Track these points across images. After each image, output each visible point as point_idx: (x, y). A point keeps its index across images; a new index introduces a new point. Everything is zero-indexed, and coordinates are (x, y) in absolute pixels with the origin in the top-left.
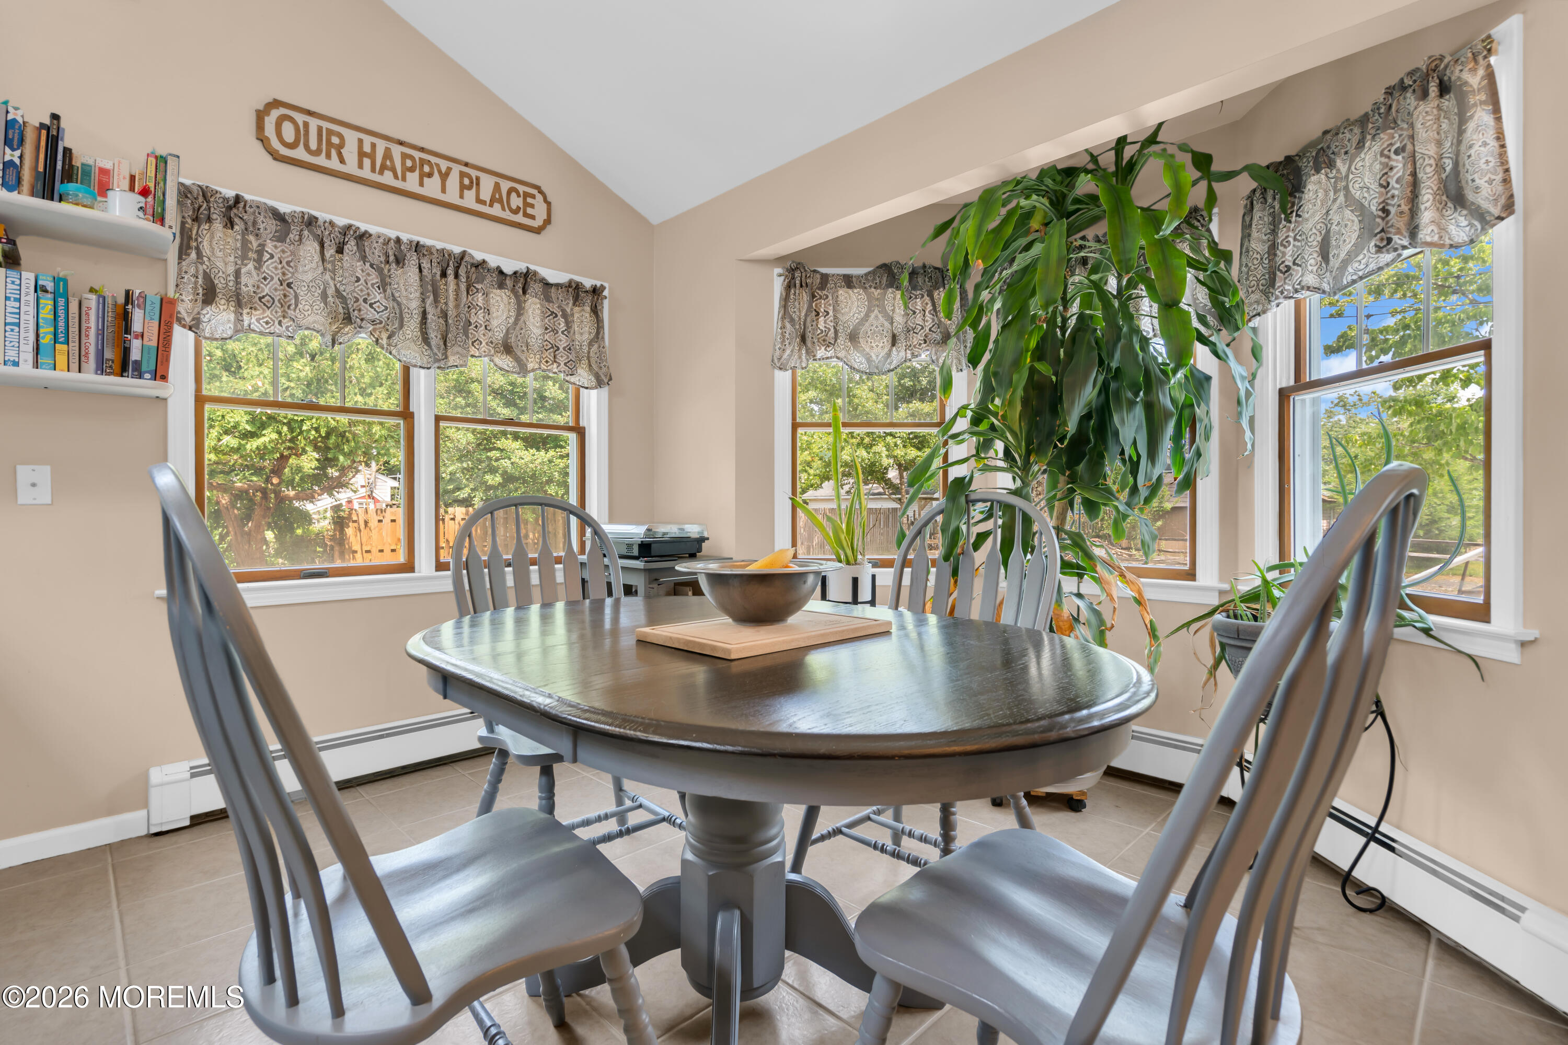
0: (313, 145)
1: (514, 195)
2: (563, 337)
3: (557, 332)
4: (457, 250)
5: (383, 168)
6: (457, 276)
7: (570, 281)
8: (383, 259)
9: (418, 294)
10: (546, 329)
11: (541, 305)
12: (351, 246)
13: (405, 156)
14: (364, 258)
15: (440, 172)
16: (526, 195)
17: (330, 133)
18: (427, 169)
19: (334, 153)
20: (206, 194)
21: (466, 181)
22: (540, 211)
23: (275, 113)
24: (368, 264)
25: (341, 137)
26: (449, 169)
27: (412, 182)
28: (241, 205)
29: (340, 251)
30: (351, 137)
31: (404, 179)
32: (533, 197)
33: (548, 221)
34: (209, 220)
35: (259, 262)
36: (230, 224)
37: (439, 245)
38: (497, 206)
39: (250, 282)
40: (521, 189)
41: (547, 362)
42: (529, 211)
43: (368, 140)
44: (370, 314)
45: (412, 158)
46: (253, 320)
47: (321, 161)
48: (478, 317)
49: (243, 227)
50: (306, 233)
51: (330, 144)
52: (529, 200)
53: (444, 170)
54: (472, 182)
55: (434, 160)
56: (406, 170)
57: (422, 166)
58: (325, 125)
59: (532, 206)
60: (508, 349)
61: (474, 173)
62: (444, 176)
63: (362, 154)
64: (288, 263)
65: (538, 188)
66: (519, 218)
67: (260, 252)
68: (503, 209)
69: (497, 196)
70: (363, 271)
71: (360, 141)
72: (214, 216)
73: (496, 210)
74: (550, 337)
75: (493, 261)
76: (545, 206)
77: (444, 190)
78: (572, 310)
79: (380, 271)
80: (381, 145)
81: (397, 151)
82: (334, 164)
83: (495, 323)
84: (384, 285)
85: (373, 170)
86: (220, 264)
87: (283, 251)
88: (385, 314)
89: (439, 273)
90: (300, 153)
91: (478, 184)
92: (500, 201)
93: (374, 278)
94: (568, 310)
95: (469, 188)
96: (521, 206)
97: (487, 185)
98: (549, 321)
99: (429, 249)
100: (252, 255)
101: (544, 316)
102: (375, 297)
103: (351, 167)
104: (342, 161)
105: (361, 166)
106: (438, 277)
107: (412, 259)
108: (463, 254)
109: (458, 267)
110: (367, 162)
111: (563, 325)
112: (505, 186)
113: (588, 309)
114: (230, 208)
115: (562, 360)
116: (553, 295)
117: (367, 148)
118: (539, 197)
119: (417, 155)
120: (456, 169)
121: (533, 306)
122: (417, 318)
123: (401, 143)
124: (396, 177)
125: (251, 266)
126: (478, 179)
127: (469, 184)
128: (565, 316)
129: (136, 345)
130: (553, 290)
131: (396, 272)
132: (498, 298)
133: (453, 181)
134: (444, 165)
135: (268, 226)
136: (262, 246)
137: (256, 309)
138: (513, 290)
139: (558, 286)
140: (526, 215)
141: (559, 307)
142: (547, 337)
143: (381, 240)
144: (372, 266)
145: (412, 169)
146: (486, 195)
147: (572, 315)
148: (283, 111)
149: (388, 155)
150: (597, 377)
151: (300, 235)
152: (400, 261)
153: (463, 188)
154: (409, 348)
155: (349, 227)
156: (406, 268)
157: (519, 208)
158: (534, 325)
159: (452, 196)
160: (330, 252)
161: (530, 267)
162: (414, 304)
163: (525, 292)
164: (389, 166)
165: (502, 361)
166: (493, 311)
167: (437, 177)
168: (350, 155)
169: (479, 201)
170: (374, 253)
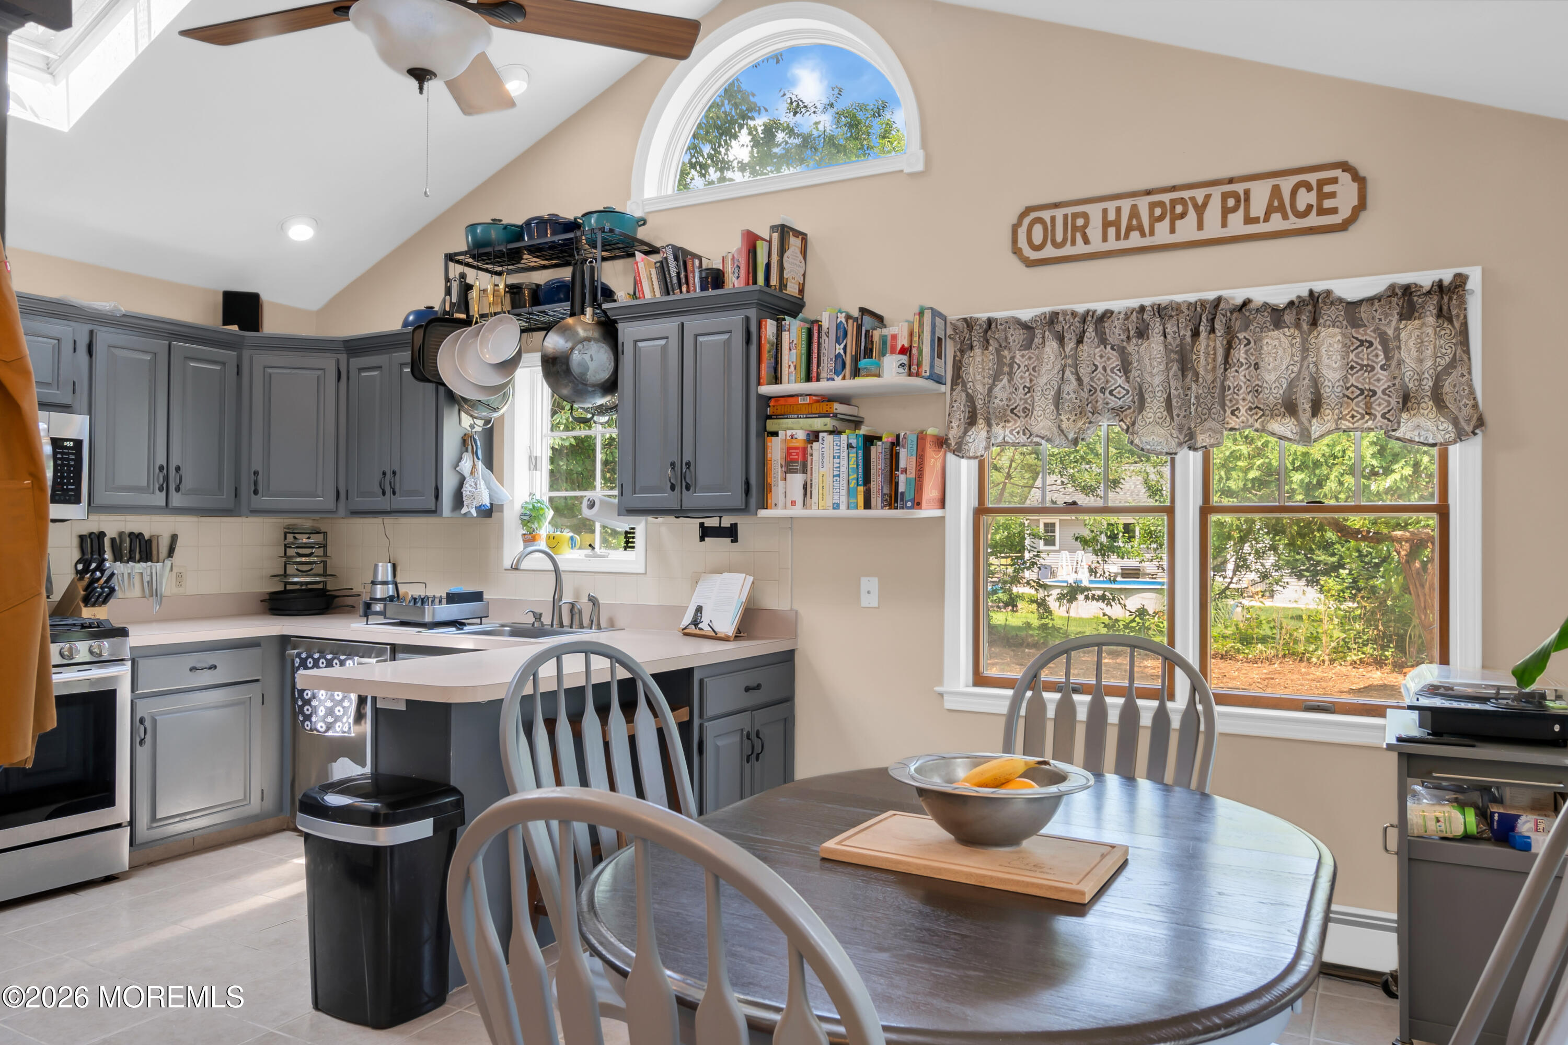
0: (1059, 238)
1: (1302, 191)
2: (1383, 375)
3: (1373, 369)
4: (1211, 295)
5: (1129, 229)
6: (1213, 330)
7: (1392, 287)
8: (1123, 337)
9: (1162, 367)
10: (1352, 368)
11: (1344, 335)
12: (1090, 333)
13: (1153, 206)
14: (1103, 341)
15: (1195, 206)
16: (1321, 183)
17: (1075, 216)
18: (1179, 209)
19: (1079, 236)
20: (969, 323)
21: (1231, 202)
22: (1346, 197)
23: (1026, 221)
24: (1109, 347)
25: (1085, 216)
26: (1208, 197)
27: (1162, 233)
28: (993, 325)
29: (1080, 341)
30: (1095, 212)
31: (1152, 233)
32: (1334, 181)
33: (1361, 206)
34: (971, 348)
35: (1011, 374)
36: (986, 344)
37: (1192, 297)
38: (1276, 217)
39: (1005, 395)
40: (1312, 178)
41: (1353, 417)
42: (1328, 204)
43: (1111, 206)
44: (1114, 402)
45: (1161, 204)
46: (1007, 432)
47: (1068, 250)
48: (1240, 377)
49: (997, 345)
50: (1047, 333)
51: (1075, 228)
52: (1327, 189)
53: (1200, 201)
54: (1238, 201)
55: (1186, 194)
56: (1154, 220)
57: (1173, 208)
58: (1070, 210)
59: (1333, 195)
60: (1290, 408)
61: (1239, 188)
62: (1200, 210)
63: (1106, 224)
64: (1034, 369)
65: (1345, 167)
66: (1313, 220)
67: (1011, 366)
68: (1285, 217)
69: (1276, 204)
70: (1101, 357)
71: (1105, 211)
72: (975, 343)
73: (1277, 223)
74: (1357, 380)
75: (1261, 295)
76: (1355, 186)
77: (1200, 227)
78: (1397, 329)
79: (1121, 352)
80: (1126, 205)
81: (1143, 204)
82: (1080, 248)
83: (1270, 377)
84: (1126, 368)
85: (1118, 238)
86: (979, 387)
87: (1030, 358)
88: (1128, 399)
89: (1189, 333)
90: (1049, 251)
91: (1247, 199)
92: (1281, 209)
93: (1114, 361)
94: (1390, 332)
95: (1235, 209)
96: (1314, 202)
97: (1260, 194)
98: (1357, 356)
99: (1179, 307)
100: (1006, 369)
101: (1347, 349)
102: (1116, 381)
103: (1097, 244)
104: (1086, 241)
105: (1105, 239)
106: (1189, 339)
107: (1156, 327)
108: (1219, 300)
109: (1213, 320)
110: (1112, 231)
111: (1382, 356)
112: (1287, 185)
113: (1431, 320)
114: (986, 331)
115: (1378, 410)
116: (1363, 315)
117: (1112, 216)
118: (1345, 178)
119: (1166, 198)
120: (1216, 193)
121: (1330, 340)
122: (1161, 397)
123: (1148, 193)
124: (1143, 234)
125: (1005, 381)
126: (1247, 193)
127: (1235, 204)
128: (1384, 341)
129: (902, 478)
130: (1363, 308)
131: (1140, 348)
132: (1276, 342)
133: (1213, 212)
134: (1199, 195)
135: (1016, 337)
136: (1013, 358)
137: (1008, 421)
138: (1298, 326)
139: (1370, 300)
140: (1322, 212)
141: (1374, 331)
142: (1352, 380)
143: (1122, 316)
144: (1112, 348)
145: (1161, 218)
146: (1258, 207)
147: (1398, 338)
148: (1033, 215)
149: (1134, 213)
150: (1455, 422)
151: (1043, 337)
152: (1142, 333)
153: (1226, 212)
154: (1153, 433)
155: (1088, 312)
156: (1151, 339)
157: (1310, 207)
158: (1329, 367)
159: (1213, 229)
160: (1070, 346)
161: (1319, 286)
162: (1157, 380)
163: (1314, 323)
164: (1135, 225)
165: (1285, 426)
166: (1268, 362)
167: (1192, 214)
168: (1095, 232)
169: (1249, 220)
170: (1115, 333)
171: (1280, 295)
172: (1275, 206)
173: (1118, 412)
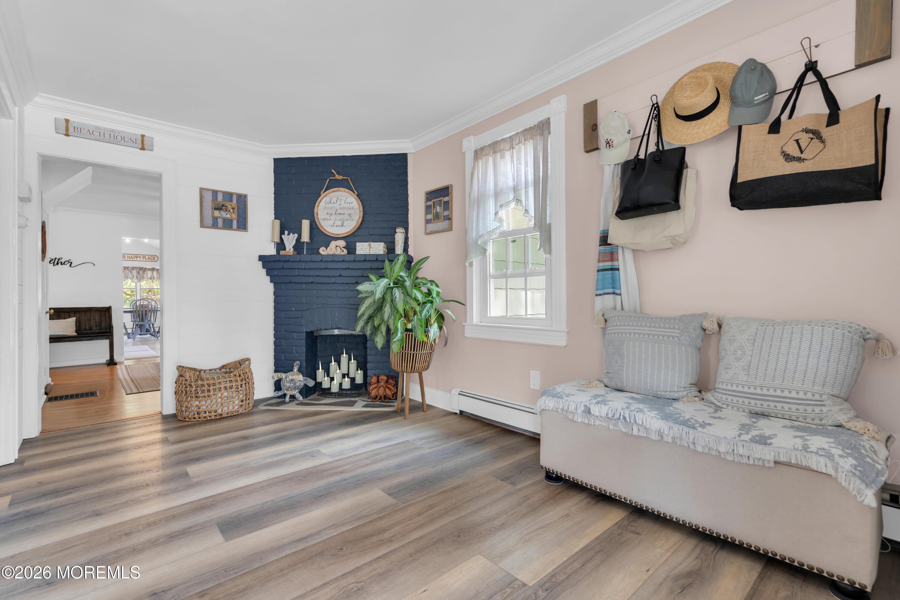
4: (142, 267)
5: (131, 258)
6: (142, 270)
9: (136, 273)
11: (156, 272)
12: (126, 269)
17: (124, 256)
22: (156, 259)
30: (126, 256)
40: (153, 256)
43: (129, 255)
44: (129, 277)
48: (145, 275)
52: (154, 258)
56: (134, 258)
57: (136, 257)
60: (151, 279)
61: (145, 256)
62: (140, 257)
63: (128, 257)
65: (156, 256)
66: (153, 260)
73: (149, 260)
75: (148, 267)
79: (130, 271)
80: (130, 256)
81: (133, 256)
82: (124, 259)
83: (148, 276)
84: (131, 273)
93: (130, 272)
97: (147, 257)
99: (138, 267)
106: (139, 271)
107: (135, 269)
108: (143, 267)
112: (150, 256)
117: (129, 256)
119: (136, 255)
120: (142, 256)
121: (154, 273)
122: (136, 276)
127: (144, 257)
131: (133, 271)
132: (149, 272)
133: (141, 258)
134: (140, 256)
138: (151, 271)
142: (157, 276)
143: (131, 267)
146: (147, 258)
149: (132, 256)
152: (133, 269)
153: (143, 258)
158: (155, 275)
159: (141, 260)
161: (154, 267)
162: (136, 275)
163: (153, 270)
164: (132, 258)
165: (150, 280)
166: (148, 274)
167: (139, 257)
168: (126, 257)
169: (146, 259)
170: (130, 269)
171: (150, 267)
172: (149, 258)
173: (130, 278)
